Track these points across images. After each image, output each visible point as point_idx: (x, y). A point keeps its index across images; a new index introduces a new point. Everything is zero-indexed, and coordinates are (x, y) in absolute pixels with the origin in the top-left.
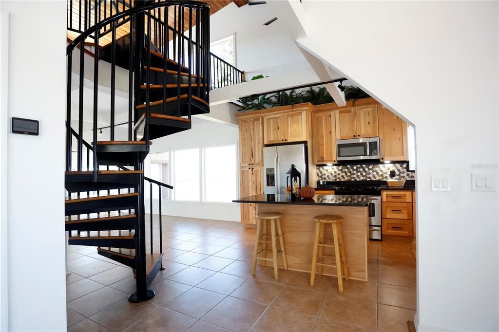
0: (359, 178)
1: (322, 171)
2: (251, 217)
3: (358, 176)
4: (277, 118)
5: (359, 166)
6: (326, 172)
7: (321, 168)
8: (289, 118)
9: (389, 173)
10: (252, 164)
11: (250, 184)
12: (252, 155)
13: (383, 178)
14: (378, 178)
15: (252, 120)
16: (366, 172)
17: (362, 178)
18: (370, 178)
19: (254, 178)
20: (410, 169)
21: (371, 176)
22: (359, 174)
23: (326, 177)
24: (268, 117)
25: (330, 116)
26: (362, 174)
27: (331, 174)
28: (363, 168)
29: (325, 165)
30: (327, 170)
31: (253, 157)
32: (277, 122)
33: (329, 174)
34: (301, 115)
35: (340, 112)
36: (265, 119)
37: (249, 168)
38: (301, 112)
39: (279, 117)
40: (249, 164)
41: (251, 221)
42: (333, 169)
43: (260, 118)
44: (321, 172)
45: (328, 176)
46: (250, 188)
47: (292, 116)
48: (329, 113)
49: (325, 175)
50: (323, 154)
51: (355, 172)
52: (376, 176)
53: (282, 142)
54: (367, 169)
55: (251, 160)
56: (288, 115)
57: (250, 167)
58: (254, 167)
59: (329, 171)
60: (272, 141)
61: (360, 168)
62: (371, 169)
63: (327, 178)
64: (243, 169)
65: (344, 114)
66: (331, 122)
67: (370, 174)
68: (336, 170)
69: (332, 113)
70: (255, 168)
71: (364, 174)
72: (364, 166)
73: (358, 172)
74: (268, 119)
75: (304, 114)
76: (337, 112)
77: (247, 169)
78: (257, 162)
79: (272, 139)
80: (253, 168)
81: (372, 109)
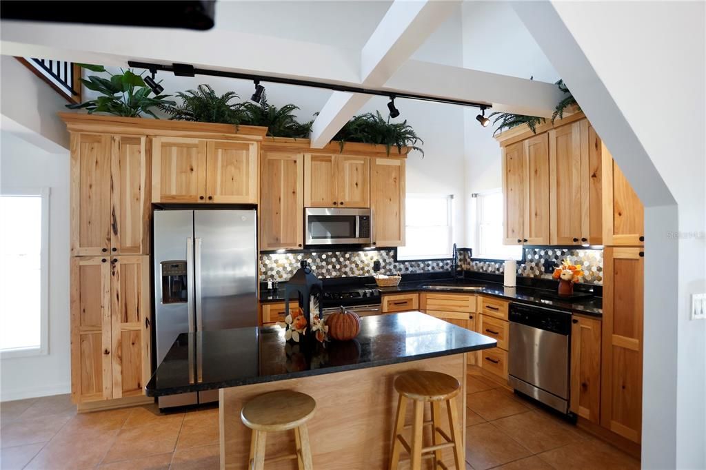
0: (330, 274)
1: (267, 262)
2: (106, 383)
3: (328, 270)
4: (189, 147)
5: (330, 254)
6: (274, 265)
7: (265, 258)
8: (220, 151)
9: (372, 265)
10: (115, 250)
11: (106, 300)
12: (114, 226)
13: (363, 274)
14: (357, 273)
15: (117, 138)
16: (340, 263)
17: (334, 274)
18: (346, 273)
19: (117, 286)
20: (398, 259)
21: (347, 270)
22: (330, 267)
23: (274, 273)
24: (164, 140)
25: (295, 162)
26: (334, 267)
27: (284, 268)
28: (336, 256)
29: (273, 252)
30: (276, 262)
31: (116, 233)
32: (189, 155)
33: (281, 269)
34: (248, 149)
35: (313, 159)
36: (157, 143)
37: (104, 261)
38: (248, 145)
39: (196, 146)
40: (104, 250)
41: (106, 394)
42: (287, 258)
43: (143, 140)
44: (265, 265)
45: (278, 272)
46: (107, 311)
47: (225, 147)
48: (293, 157)
49: (272, 269)
50: (278, 232)
51: (324, 264)
52: (355, 269)
53: (200, 201)
54: (342, 259)
55: (109, 240)
56: (218, 146)
57: (108, 258)
58: (118, 258)
59: (280, 262)
60: (173, 197)
61: (331, 257)
62: (348, 259)
63: (276, 276)
64: (82, 263)
65: (319, 162)
66: (296, 173)
67: (346, 266)
68: (293, 261)
69: (299, 158)
70: (122, 259)
71: (338, 267)
72: (337, 253)
73: (328, 264)
74: (164, 145)
75: (254, 149)
76: (308, 156)
77: (98, 261)
78: (128, 244)
79: (174, 193)
80: (116, 260)
81: (362, 162)
